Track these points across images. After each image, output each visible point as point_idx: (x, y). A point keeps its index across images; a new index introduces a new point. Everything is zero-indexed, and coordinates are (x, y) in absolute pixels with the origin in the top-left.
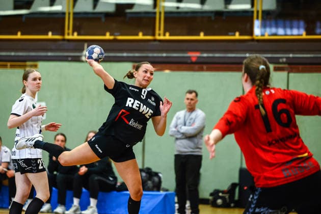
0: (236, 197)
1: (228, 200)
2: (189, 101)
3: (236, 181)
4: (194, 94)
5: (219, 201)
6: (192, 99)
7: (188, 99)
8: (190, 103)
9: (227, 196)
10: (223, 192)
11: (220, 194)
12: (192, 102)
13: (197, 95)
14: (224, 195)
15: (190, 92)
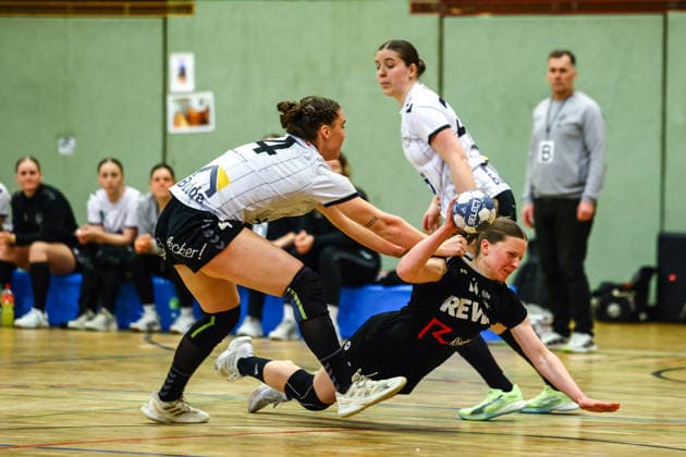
0: (652, 299)
1: (633, 306)
2: (557, 74)
3: (652, 261)
4: (565, 59)
5: (614, 309)
6: (563, 70)
7: (553, 70)
8: (558, 79)
9: (631, 297)
10: (622, 288)
11: (616, 293)
12: (564, 76)
13: (573, 60)
14: (624, 295)
15: (557, 55)
